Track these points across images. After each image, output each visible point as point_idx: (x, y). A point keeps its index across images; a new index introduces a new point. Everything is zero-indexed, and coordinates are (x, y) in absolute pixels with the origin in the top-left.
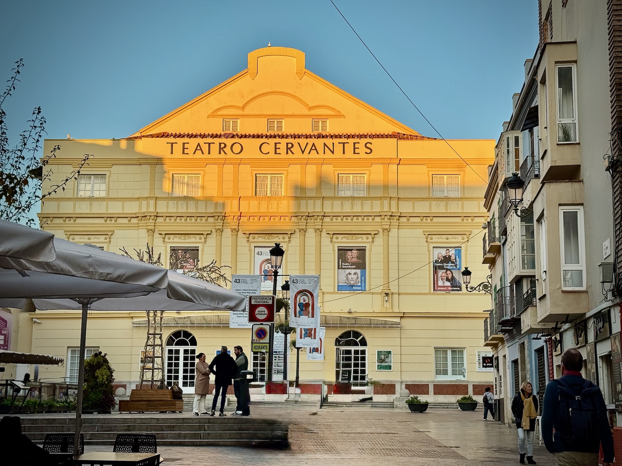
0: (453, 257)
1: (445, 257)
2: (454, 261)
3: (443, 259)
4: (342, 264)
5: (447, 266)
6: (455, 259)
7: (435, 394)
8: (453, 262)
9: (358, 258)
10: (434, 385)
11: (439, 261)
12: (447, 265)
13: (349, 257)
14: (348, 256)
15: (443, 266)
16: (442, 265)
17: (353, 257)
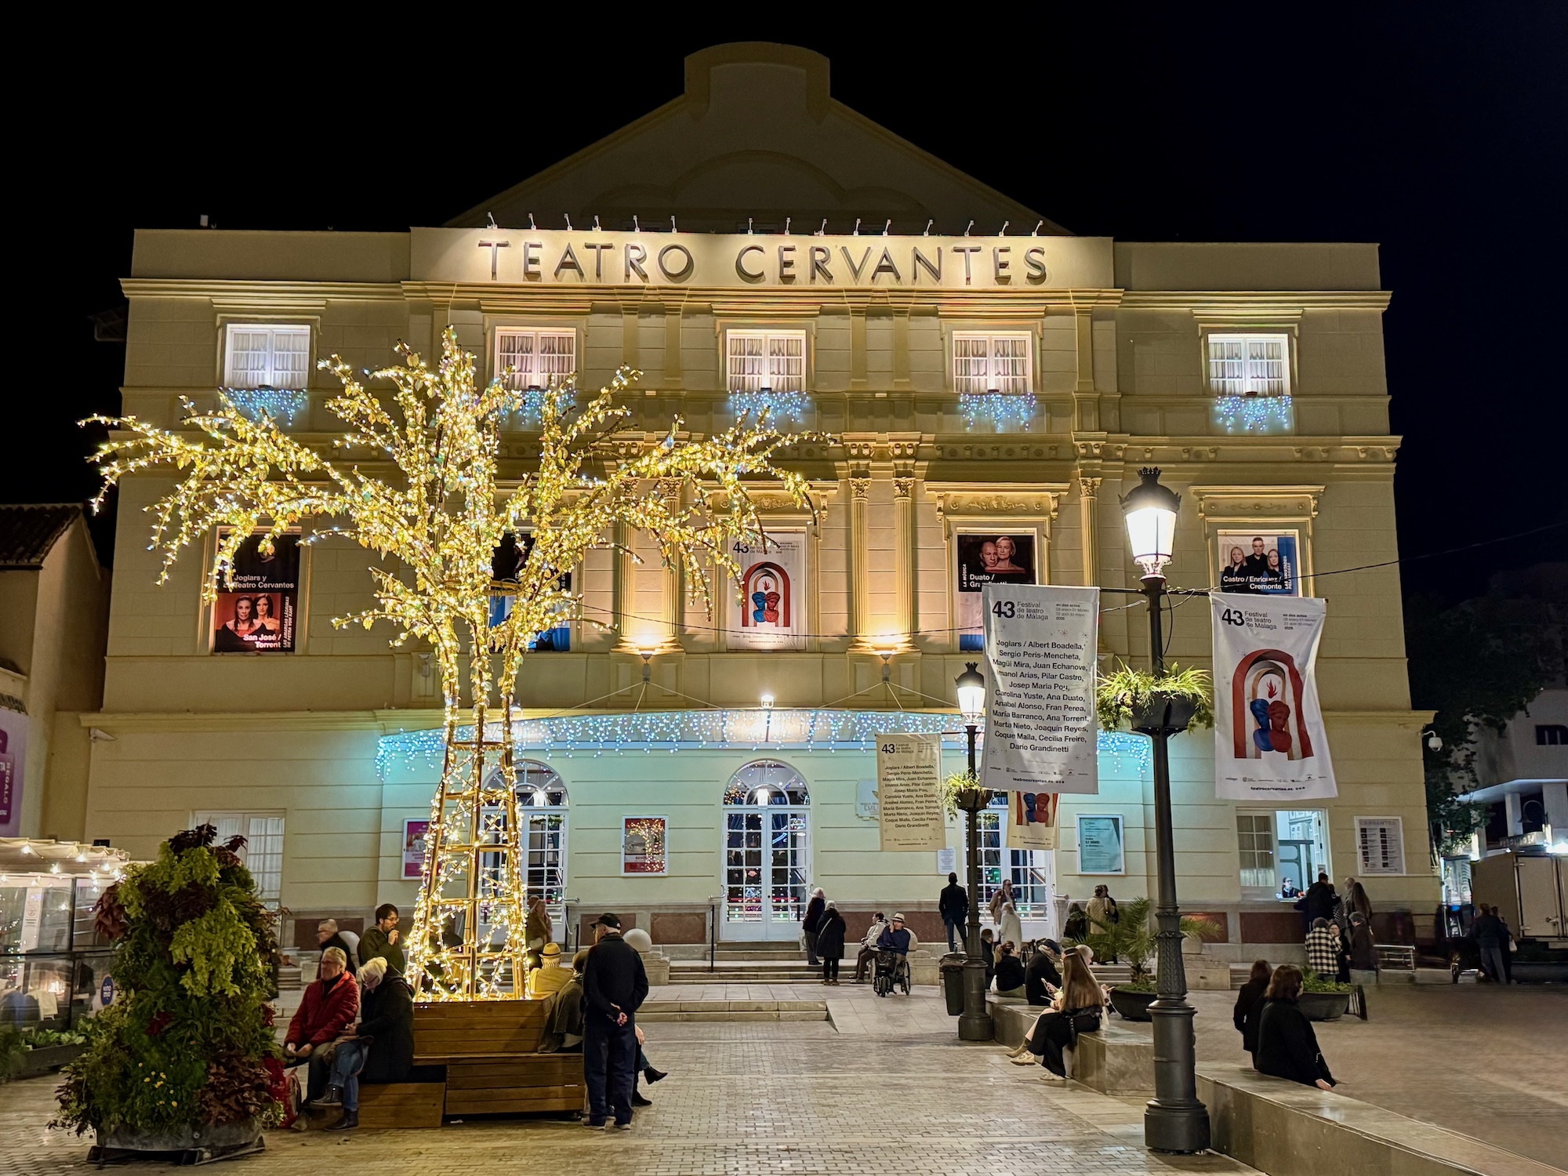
0: (1274, 560)
1: (1250, 559)
2: (1277, 569)
3: (1245, 564)
4: (968, 577)
5: (1257, 583)
6: (1280, 564)
7: (1245, 940)
8: (1272, 574)
9: (1013, 560)
10: (1242, 915)
11: (1236, 569)
12: (1258, 580)
13: (988, 558)
14: (986, 556)
15: (1247, 584)
16: (1242, 580)
17: (999, 559)
